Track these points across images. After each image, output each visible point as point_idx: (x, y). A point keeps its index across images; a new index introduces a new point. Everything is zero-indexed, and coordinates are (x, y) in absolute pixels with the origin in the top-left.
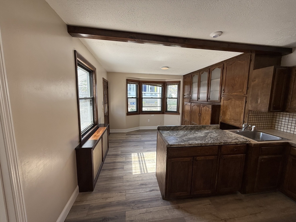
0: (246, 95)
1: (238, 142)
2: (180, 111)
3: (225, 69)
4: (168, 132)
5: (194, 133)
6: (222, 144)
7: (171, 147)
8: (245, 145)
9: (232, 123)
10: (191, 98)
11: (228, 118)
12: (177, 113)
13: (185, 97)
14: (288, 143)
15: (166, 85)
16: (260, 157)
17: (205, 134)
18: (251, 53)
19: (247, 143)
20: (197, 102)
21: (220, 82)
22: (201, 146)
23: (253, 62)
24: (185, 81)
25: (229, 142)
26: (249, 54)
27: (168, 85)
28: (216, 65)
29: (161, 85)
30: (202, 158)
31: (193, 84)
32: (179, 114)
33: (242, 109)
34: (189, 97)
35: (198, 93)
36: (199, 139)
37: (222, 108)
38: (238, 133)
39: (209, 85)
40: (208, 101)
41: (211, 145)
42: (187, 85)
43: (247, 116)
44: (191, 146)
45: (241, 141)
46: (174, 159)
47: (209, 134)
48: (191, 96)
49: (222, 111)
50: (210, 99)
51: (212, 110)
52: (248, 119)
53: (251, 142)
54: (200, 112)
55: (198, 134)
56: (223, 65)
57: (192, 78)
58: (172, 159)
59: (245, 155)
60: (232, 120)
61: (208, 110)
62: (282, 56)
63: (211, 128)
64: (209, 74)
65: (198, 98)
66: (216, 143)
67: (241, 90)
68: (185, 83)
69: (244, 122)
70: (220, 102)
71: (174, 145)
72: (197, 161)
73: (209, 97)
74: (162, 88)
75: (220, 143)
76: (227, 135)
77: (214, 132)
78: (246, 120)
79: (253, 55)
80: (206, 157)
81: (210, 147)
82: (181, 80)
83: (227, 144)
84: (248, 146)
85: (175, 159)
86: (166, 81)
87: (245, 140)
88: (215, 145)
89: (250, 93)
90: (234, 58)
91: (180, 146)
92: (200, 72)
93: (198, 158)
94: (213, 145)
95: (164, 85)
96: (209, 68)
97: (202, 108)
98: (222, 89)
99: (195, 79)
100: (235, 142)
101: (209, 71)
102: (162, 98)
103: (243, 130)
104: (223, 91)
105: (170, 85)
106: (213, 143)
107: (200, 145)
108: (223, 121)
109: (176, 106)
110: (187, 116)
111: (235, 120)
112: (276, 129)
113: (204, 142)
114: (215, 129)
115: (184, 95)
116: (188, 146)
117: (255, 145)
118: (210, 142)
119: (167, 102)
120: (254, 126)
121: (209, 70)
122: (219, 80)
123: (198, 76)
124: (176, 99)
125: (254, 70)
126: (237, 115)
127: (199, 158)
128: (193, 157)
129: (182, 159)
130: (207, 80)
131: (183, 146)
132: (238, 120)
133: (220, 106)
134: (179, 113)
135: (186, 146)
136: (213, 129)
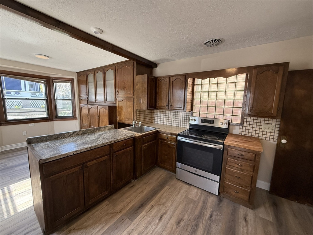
0: (133, 97)
1: (127, 137)
2: (78, 116)
3: (117, 72)
4: (47, 143)
5: (86, 138)
6: (113, 142)
7: (47, 161)
8: (132, 138)
9: (126, 122)
10: (89, 100)
11: (124, 118)
12: (73, 117)
13: (82, 98)
14: (158, 131)
15: (51, 81)
16: (143, 146)
17: (98, 136)
18: (134, 61)
19: (133, 136)
20: (96, 103)
21: (114, 84)
22: (91, 150)
23: (135, 69)
24: (79, 79)
25: (119, 139)
26: (132, 61)
27: (56, 82)
28: (109, 66)
29: (42, 81)
30: (94, 162)
31: (89, 84)
32: (75, 119)
33: (132, 109)
34: (86, 99)
35: (96, 94)
36: (89, 143)
37: (118, 108)
38: (129, 130)
39: (105, 86)
40: (105, 103)
41: (102, 146)
42: (83, 84)
43: (135, 114)
44: (77, 153)
45: (129, 136)
46: (53, 176)
47: (103, 135)
48: (88, 97)
49: (118, 112)
50: (107, 100)
51: (109, 111)
52: (136, 117)
53: (136, 135)
54: (99, 115)
55: (90, 137)
56: (115, 67)
57: (87, 76)
58: (51, 177)
59: (133, 147)
60: (126, 119)
61: (106, 112)
62: (153, 68)
63: (106, 129)
64: (104, 74)
65: (96, 100)
66: (107, 143)
67: (130, 92)
68: (80, 82)
69: (134, 120)
70: (116, 103)
71: (50, 158)
72: (87, 167)
73: (106, 98)
74: (45, 86)
75: (110, 142)
76: (119, 133)
77: (108, 133)
78: (135, 118)
79: (135, 63)
80: (98, 159)
81: (101, 148)
82: (75, 78)
83: (117, 141)
84: (134, 139)
85: (56, 175)
86: (51, 76)
87: (132, 134)
88: (106, 145)
89: (136, 95)
90: (123, 63)
91: (61, 157)
92: (95, 71)
93: (88, 163)
94: (104, 146)
95: (49, 82)
96: (104, 68)
97: (100, 110)
98: (117, 91)
99: (91, 78)
100: (124, 138)
101: (103, 71)
102: (47, 100)
103: (133, 127)
104: (117, 93)
105: (58, 82)
106: (104, 143)
107: (89, 149)
108: (120, 121)
109: (72, 110)
110: (85, 120)
111: (128, 119)
112: (154, 122)
113: (93, 145)
114: (110, 129)
115: (80, 96)
116: (73, 154)
117: (138, 137)
118: (101, 143)
119: (55, 106)
120: (140, 122)
121: (104, 69)
122: (113, 82)
123: (93, 75)
124: (71, 101)
125: (136, 75)
126: (129, 114)
127: (90, 164)
128: (83, 164)
129: (67, 171)
130: (102, 81)
131: (67, 156)
132: (130, 119)
133: (116, 107)
134: (77, 118)
135: (71, 155)
136: (108, 130)
